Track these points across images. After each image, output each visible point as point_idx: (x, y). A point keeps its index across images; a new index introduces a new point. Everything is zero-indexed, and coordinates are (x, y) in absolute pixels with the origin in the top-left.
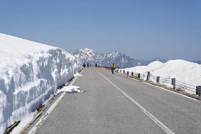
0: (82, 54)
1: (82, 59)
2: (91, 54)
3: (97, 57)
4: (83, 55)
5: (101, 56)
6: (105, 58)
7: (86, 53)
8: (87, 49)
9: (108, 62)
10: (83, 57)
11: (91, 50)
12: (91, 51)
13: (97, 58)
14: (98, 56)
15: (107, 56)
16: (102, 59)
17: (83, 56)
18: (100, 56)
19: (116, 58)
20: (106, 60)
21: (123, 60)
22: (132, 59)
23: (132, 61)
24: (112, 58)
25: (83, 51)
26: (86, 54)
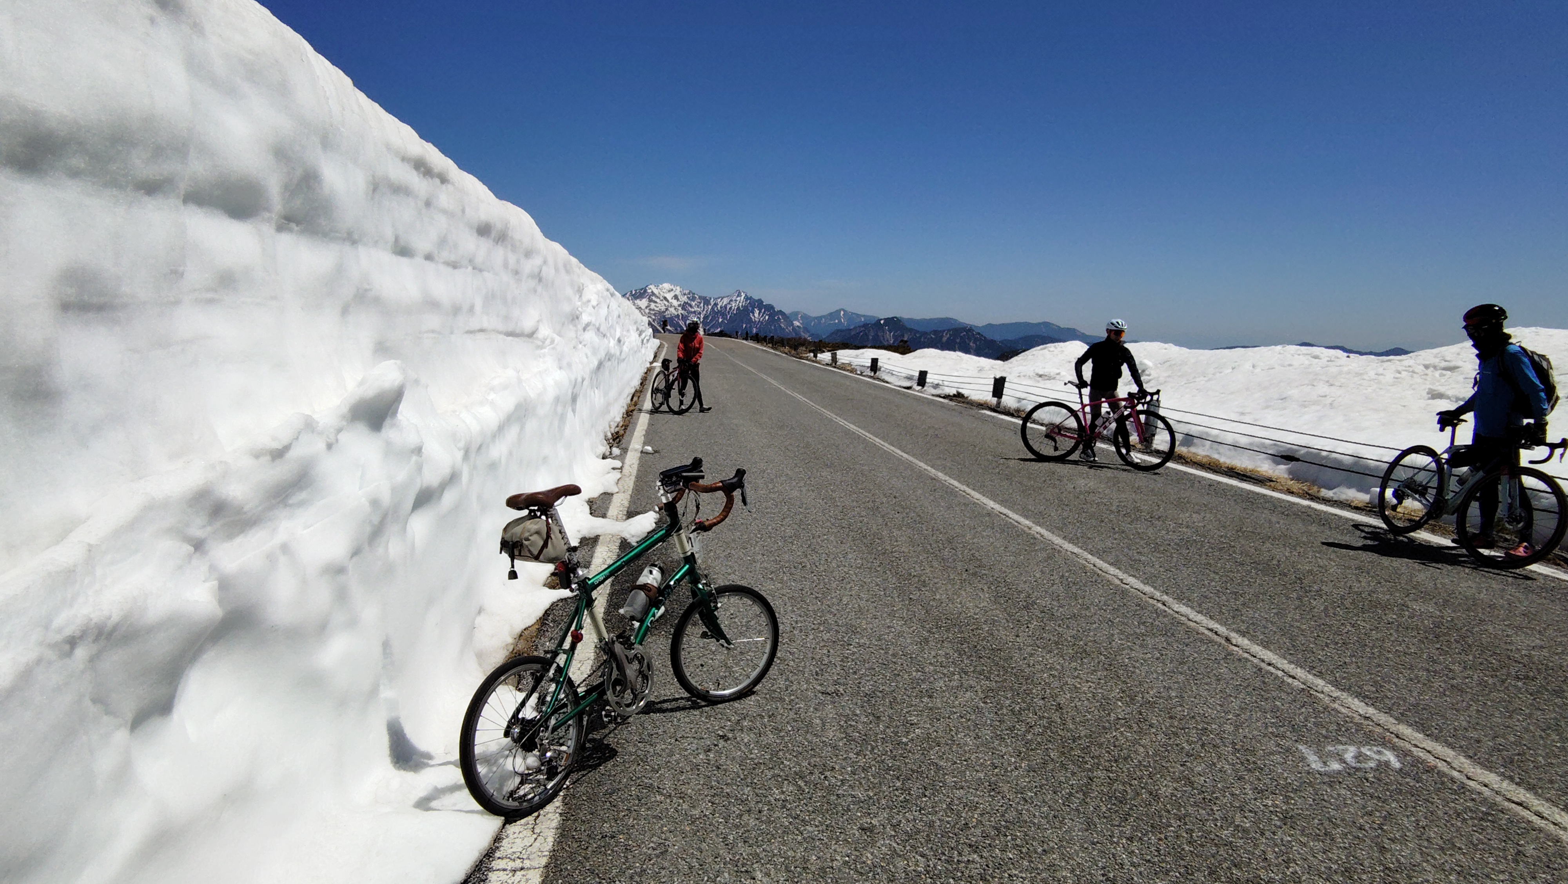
0: (654, 298)
1: (654, 310)
2: (678, 300)
3: (691, 306)
4: (658, 300)
5: (702, 305)
6: (713, 308)
7: (665, 295)
8: (667, 286)
9: (720, 320)
10: (657, 305)
11: (678, 288)
12: (678, 290)
13: (693, 310)
14: (693, 304)
15: (716, 304)
16: (704, 312)
17: (656, 302)
18: (700, 303)
19: (738, 308)
20: (715, 314)
21: (756, 315)
22: (781, 312)
23: (778, 318)
24: (730, 308)
25: (656, 291)
26: (665, 298)
